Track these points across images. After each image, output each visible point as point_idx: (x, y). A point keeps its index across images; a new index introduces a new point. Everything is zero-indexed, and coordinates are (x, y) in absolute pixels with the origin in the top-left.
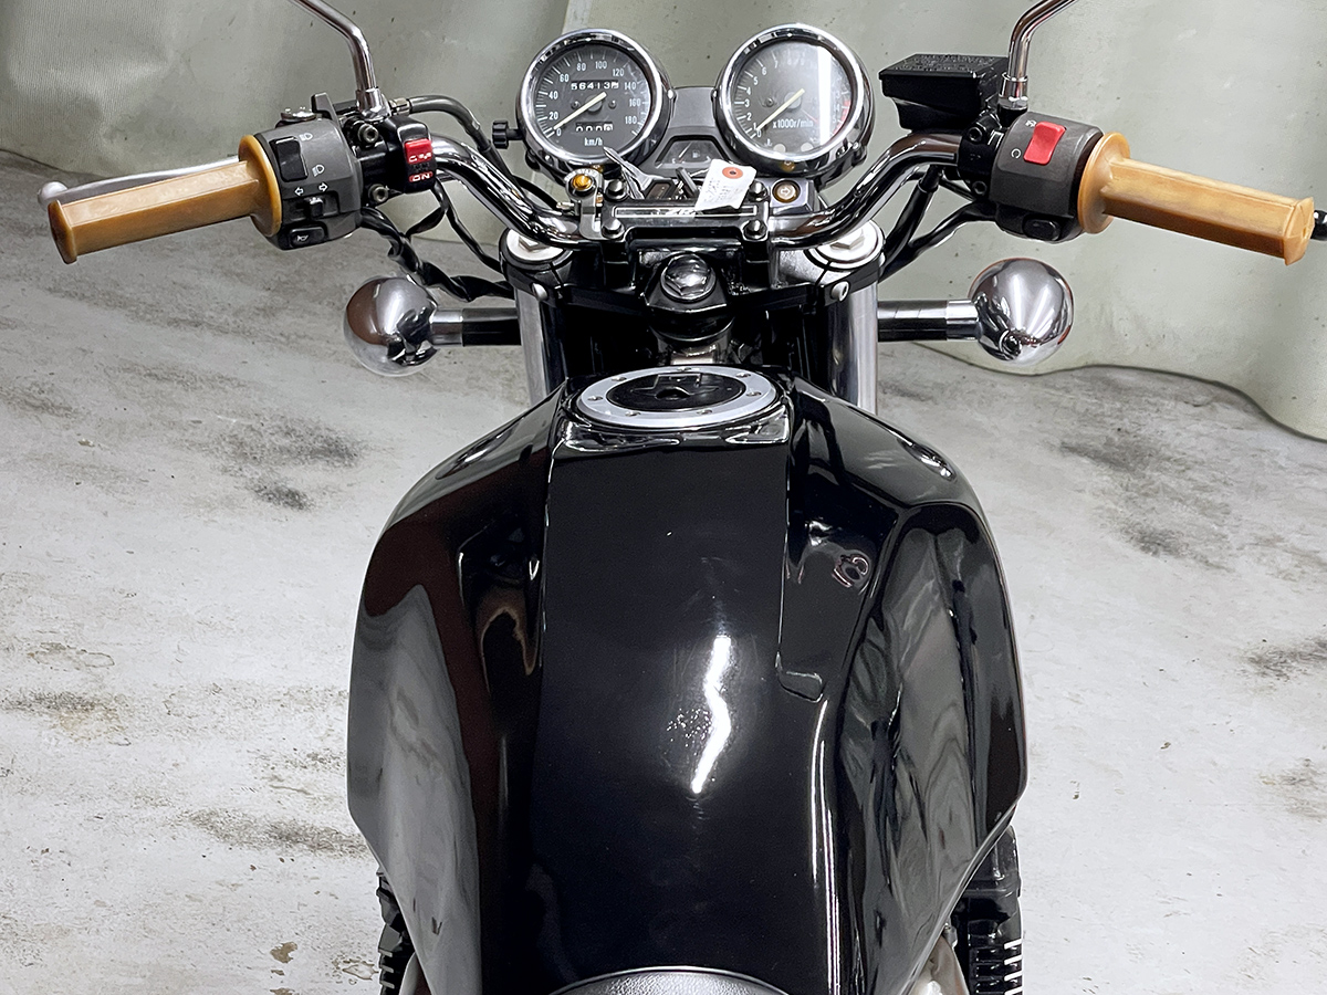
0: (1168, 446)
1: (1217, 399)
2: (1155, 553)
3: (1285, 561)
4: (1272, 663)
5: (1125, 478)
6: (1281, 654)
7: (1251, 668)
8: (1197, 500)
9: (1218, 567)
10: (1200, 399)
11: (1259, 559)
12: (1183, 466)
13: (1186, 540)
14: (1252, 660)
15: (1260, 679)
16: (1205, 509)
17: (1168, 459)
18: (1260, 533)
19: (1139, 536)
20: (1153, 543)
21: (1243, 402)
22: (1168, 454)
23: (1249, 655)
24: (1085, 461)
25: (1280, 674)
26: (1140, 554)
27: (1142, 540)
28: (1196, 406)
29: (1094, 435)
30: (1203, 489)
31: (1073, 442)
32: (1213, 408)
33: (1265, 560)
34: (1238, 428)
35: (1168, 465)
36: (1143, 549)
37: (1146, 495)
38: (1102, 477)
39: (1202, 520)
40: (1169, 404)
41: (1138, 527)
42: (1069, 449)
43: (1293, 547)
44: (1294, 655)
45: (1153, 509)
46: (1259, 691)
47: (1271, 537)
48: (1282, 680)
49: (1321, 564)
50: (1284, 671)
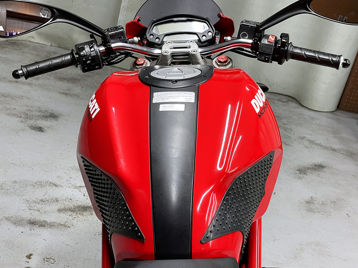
1: (289, 101)
3: (306, 143)
4: (303, 171)
6: (305, 168)
7: (297, 172)
9: (289, 145)
10: (285, 100)
14: (298, 170)
15: (299, 175)
16: (286, 129)
18: (300, 136)
21: (295, 101)
23: (297, 168)
28: (284, 102)
30: (285, 124)
32: (288, 103)
33: (301, 143)
34: (295, 108)
39: (285, 132)
40: (277, 102)
43: (309, 139)
44: (309, 168)
46: (300, 178)
47: (302, 137)
48: (305, 175)
49: (316, 144)
50: (306, 173)
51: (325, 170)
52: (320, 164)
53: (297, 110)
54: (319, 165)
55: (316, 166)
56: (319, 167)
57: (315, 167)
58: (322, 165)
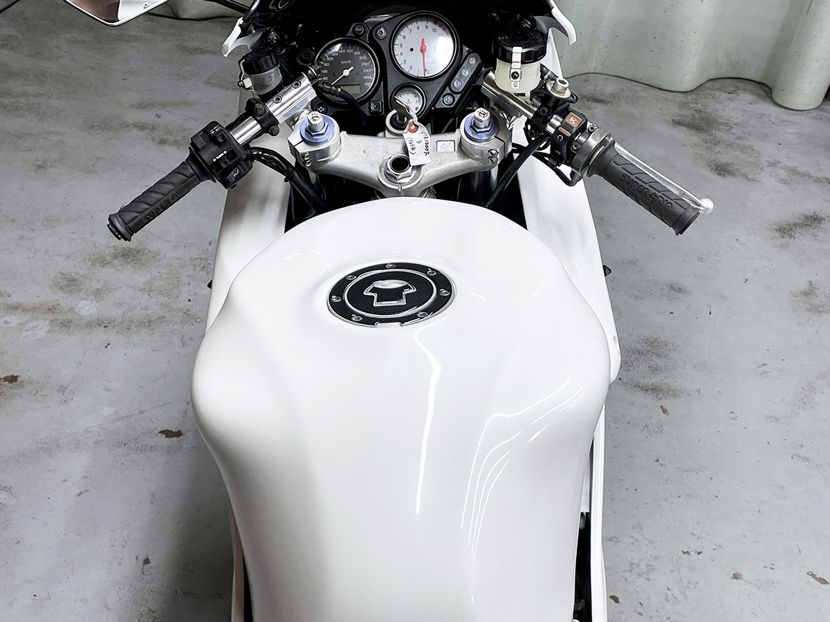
0: (720, 117)
2: (724, 176)
3: (783, 174)
4: (785, 230)
5: (703, 135)
6: (790, 224)
7: (777, 234)
8: (738, 145)
9: (754, 180)
10: (731, 89)
11: (771, 174)
12: (728, 126)
13: (737, 167)
14: (777, 230)
15: (782, 239)
16: (743, 149)
17: (721, 124)
18: (770, 159)
19: (715, 168)
20: (722, 170)
22: (721, 121)
23: (775, 227)
24: (685, 129)
25: (791, 236)
26: (717, 177)
27: (717, 170)
29: (686, 114)
30: (740, 138)
31: (677, 119)
33: (773, 174)
34: (751, 104)
35: (721, 127)
36: (718, 174)
37: (715, 144)
38: (693, 137)
39: (742, 156)
40: (717, 94)
41: (714, 163)
42: (677, 123)
43: (785, 166)
44: (796, 225)
45: (719, 152)
46: (783, 246)
47: (774, 162)
48: (792, 239)
49: (799, 174)
50: (792, 234)
51: (824, 225)
52: (812, 214)
53: (755, 107)
54: (812, 217)
55: (807, 218)
56: (813, 221)
57: (805, 221)
58: (817, 216)
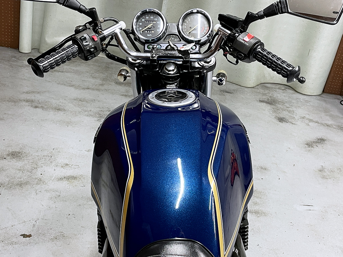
0: (279, 99)
1: (286, 88)
5: (273, 106)
8: (288, 110)
10: (283, 88)
12: (283, 103)
13: (287, 119)
16: (289, 112)
17: (280, 102)
19: (278, 119)
20: (281, 120)
24: (265, 104)
26: (279, 122)
29: (265, 98)
30: (288, 108)
34: (292, 94)
37: (277, 110)
38: (268, 107)
40: (278, 90)
42: (261, 101)
43: (308, 118)
45: (280, 113)
47: (303, 117)
49: (314, 122)
